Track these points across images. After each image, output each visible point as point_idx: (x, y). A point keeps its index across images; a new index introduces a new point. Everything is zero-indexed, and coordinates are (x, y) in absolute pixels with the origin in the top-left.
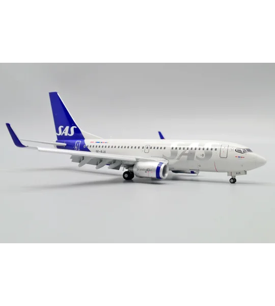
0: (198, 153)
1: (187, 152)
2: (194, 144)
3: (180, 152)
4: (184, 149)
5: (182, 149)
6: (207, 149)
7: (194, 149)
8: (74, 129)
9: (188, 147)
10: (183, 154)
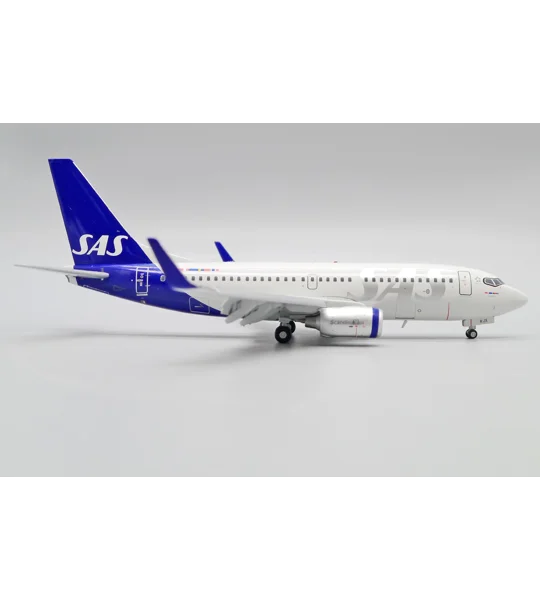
0: (418, 288)
1: (397, 286)
2: (407, 271)
3: (382, 287)
4: (389, 280)
5: (385, 280)
6: (436, 280)
7: (409, 280)
8: (123, 240)
9: (397, 276)
10: (389, 290)
